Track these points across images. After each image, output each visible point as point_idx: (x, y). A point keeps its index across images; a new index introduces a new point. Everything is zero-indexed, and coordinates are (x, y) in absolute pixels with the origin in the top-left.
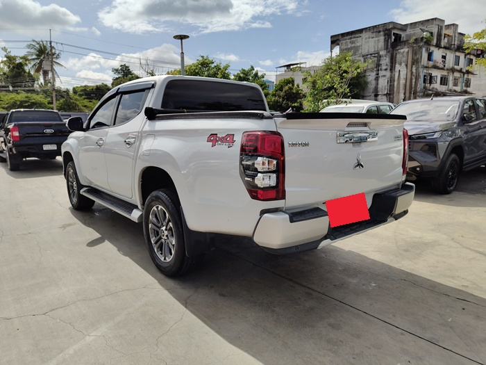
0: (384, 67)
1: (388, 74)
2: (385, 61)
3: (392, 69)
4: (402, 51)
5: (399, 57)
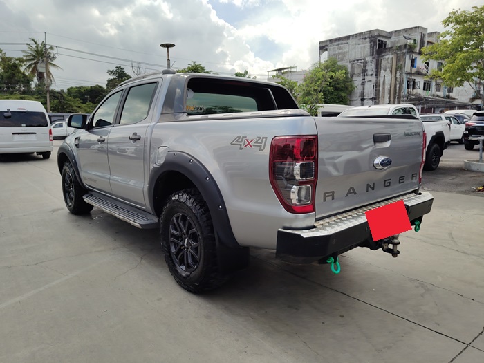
0: (370, 73)
1: (374, 79)
2: (371, 67)
3: (378, 74)
4: (387, 57)
5: (384, 63)
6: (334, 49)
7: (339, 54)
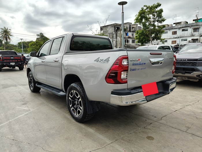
0: (114, 38)
1: (115, 39)
2: (115, 36)
3: (116, 38)
4: (118, 32)
5: (118, 34)
6: (104, 29)
7: (106, 31)
